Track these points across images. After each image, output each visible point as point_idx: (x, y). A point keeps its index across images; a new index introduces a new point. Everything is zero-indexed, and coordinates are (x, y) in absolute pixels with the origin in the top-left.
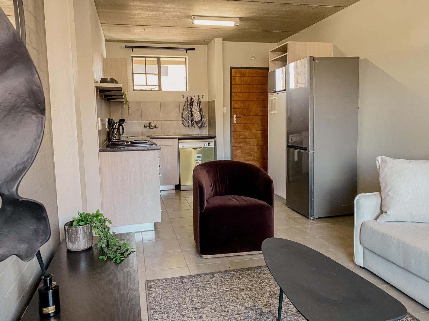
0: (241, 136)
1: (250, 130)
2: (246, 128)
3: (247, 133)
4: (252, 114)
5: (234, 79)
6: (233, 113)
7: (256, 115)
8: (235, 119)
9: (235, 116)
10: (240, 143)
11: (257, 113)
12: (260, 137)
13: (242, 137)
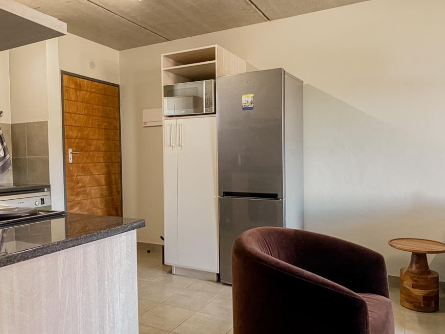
0: (78, 183)
1: (91, 174)
2: (85, 170)
3: (87, 179)
4: (92, 148)
5: (67, 91)
6: (67, 146)
7: (98, 150)
8: (70, 156)
9: (70, 150)
10: (78, 194)
11: (99, 148)
12: (104, 184)
13: (80, 185)
